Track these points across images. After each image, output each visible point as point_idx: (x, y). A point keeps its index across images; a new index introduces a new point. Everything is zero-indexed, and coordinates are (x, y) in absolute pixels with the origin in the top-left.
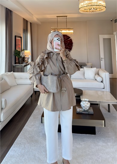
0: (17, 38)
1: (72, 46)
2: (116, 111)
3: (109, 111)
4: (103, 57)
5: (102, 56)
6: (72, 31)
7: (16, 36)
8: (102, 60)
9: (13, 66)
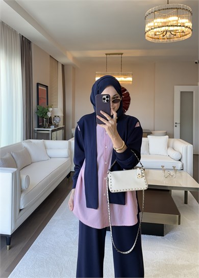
0: (39, 87)
1: (129, 104)
2: (198, 202)
3: (186, 202)
4: (178, 121)
5: (177, 119)
6: (130, 79)
7: (38, 84)
8: (176, 126)
9: (35, 130)
